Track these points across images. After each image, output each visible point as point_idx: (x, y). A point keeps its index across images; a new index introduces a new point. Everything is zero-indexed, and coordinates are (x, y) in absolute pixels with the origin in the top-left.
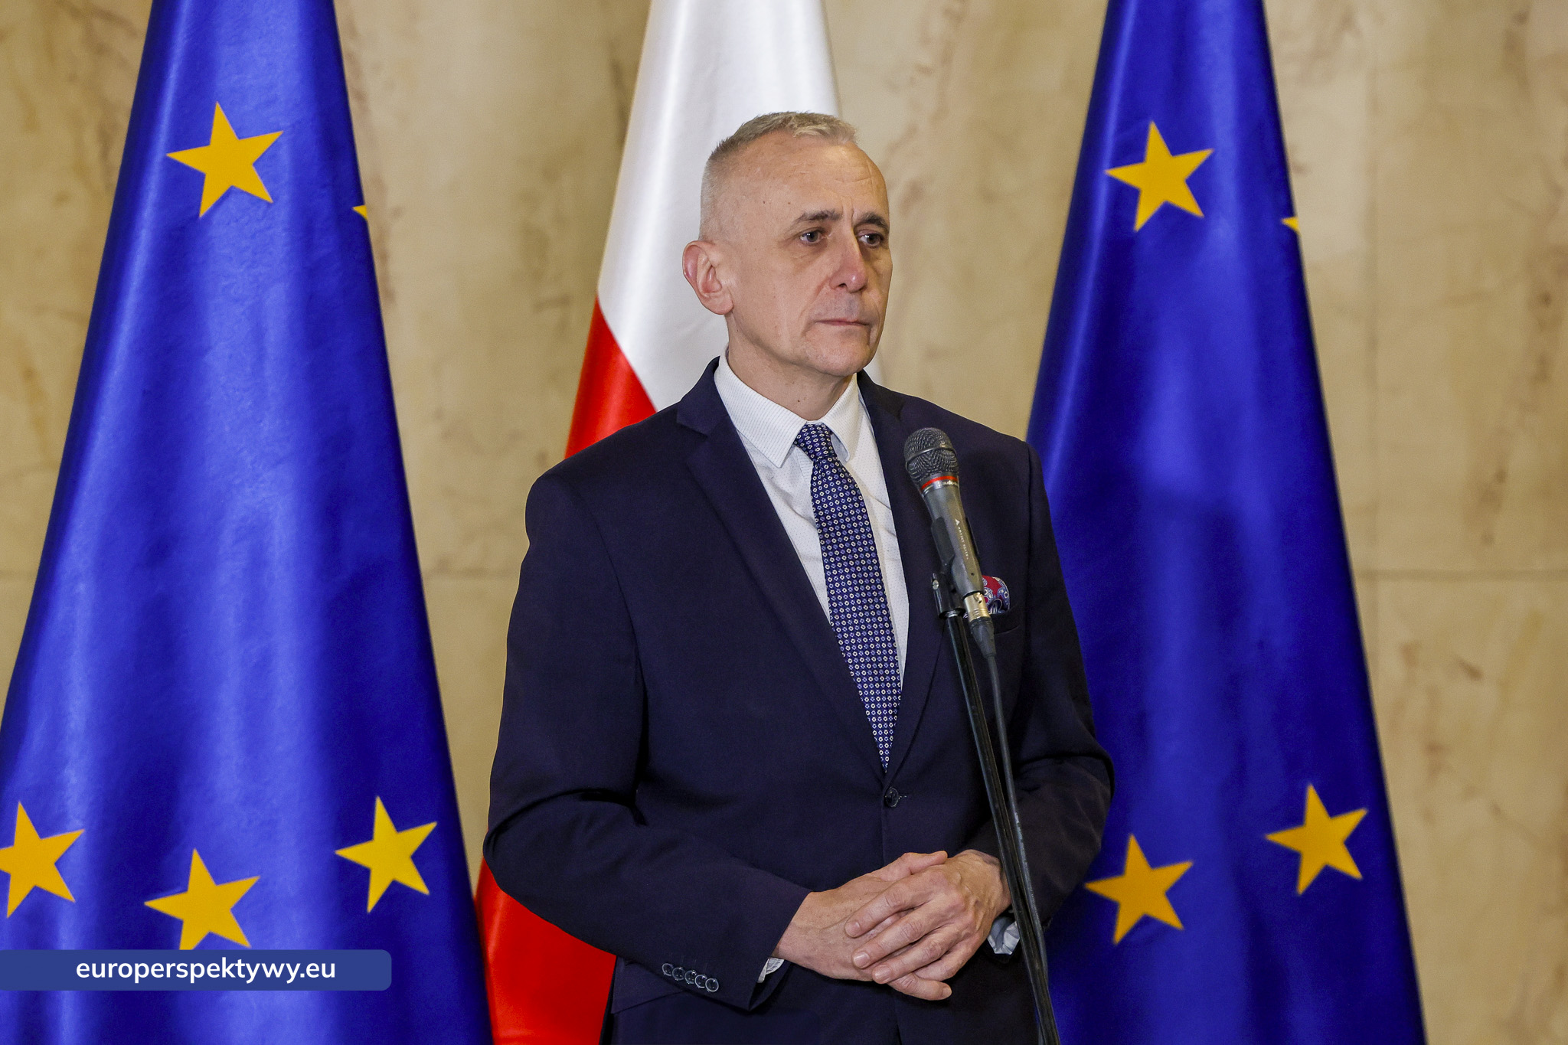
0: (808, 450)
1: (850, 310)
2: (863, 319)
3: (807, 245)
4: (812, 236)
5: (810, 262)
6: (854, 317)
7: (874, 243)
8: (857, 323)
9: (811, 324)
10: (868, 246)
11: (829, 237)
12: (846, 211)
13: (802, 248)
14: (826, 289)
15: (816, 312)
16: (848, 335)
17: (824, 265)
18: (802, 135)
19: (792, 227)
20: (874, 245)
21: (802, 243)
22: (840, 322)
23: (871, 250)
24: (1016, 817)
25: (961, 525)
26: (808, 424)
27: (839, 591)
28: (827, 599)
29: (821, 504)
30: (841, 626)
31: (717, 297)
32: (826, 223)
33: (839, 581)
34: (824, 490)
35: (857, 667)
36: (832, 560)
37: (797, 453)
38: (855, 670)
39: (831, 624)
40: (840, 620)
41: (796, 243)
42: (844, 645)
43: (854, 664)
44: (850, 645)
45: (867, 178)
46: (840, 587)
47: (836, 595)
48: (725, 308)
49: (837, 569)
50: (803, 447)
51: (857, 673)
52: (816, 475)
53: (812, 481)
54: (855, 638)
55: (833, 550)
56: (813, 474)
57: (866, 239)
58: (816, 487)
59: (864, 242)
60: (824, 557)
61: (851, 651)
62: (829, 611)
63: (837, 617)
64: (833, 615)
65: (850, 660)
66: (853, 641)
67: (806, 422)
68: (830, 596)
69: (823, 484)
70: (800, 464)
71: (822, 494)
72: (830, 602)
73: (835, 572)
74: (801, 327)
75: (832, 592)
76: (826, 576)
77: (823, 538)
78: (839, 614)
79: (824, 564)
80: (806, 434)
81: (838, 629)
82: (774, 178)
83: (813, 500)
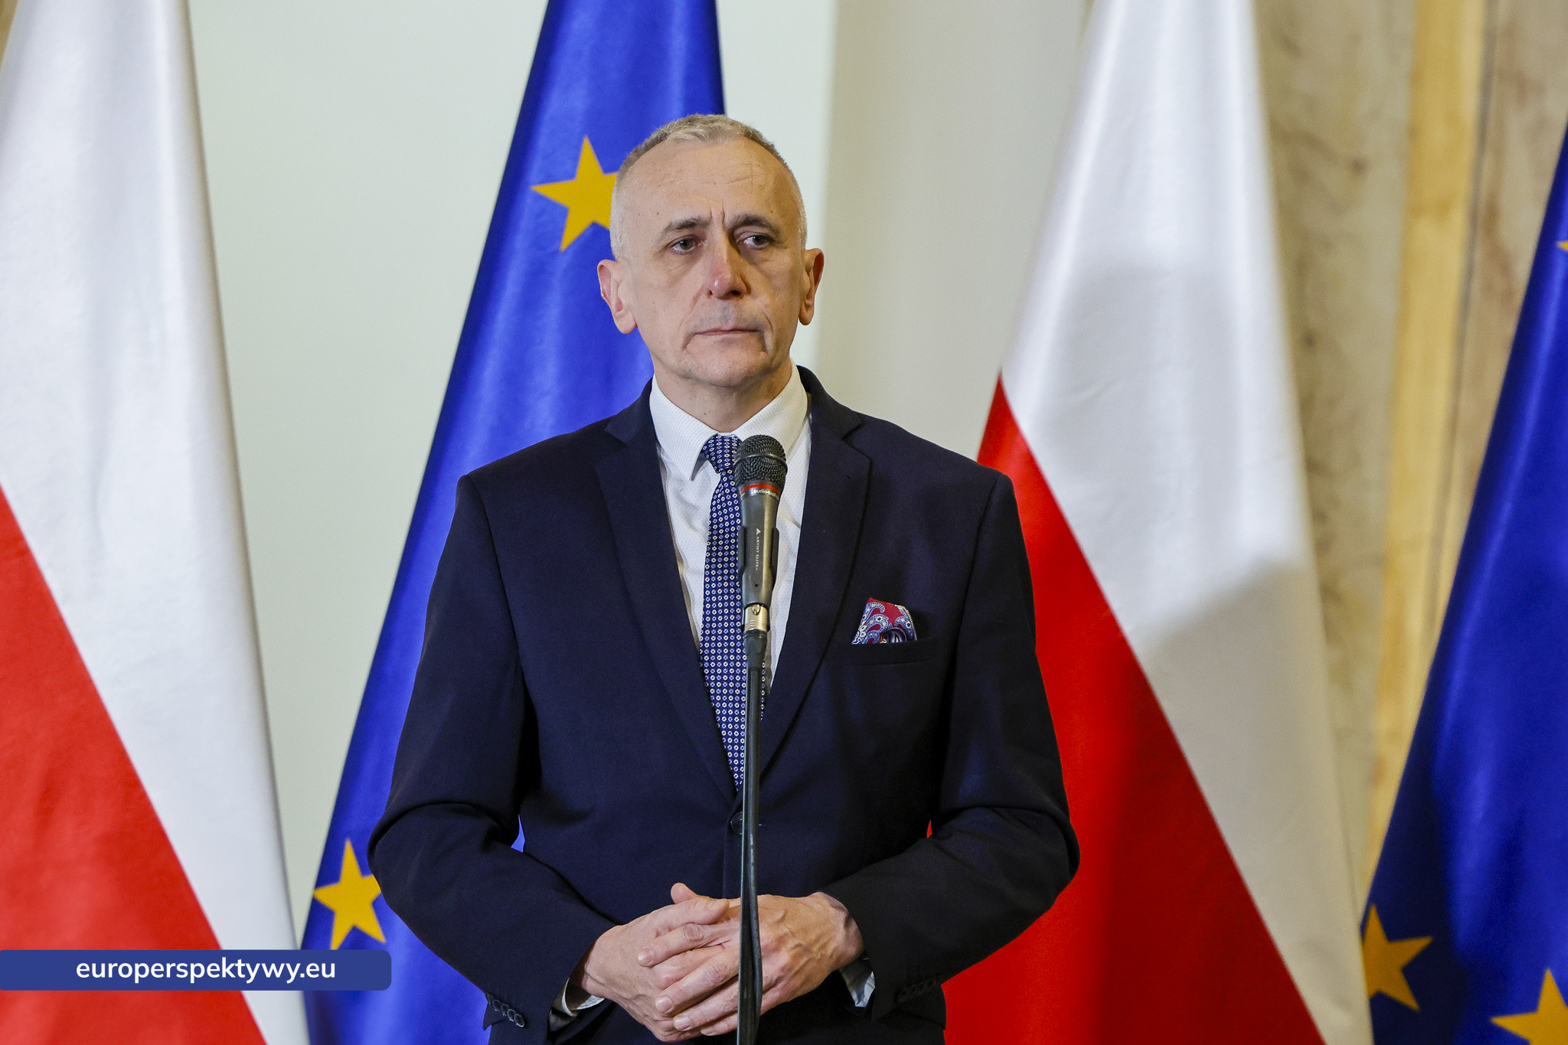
0: (717, 465)
1: (725, 319)
2: (742, 325)
3: (681, 254)
4: (685, 244)
5: (685, 273)
6: (730, 325)
7: (760, 244)
8: (734, 330)
9: (689, 338)
10: (753, 249)
11: (705, 245)
12: (716, 216)
13: (675, 260)
14: (704, 298)
15: (692, 324)
16: (728, 343)
18: (677, 140)
19: (661, 239)
20: (760, 247)
21: (675, 252)
22: (716, 331)
23: (755, 252)
24: (752, 839)
25: (761, 535)
26: (717, 435)
27: (714, 605)
28: (702, 613)
29: (718, 517)
30: (710, 642)
31: (621, 316)
32: (697, 231)
33: (717, 595)
34: (721, 503)
35: (719, 684)
36: (713, 572)
37: (708, 466)
38: (716, 688)
39: (701, 639)
40: (710, 635)
41: (668, 255)
42: (710, 661)
43: (716, 681)
44: (716, 661)
45: (747, 178)
46: (717, 602)
47: (711, 609)
48: (631, 326)
49: (716, 582)
50: (711, 462)
51: (719, 691)
52: (720, 489)
53: (715, 494)
54: (722, 654)
55: (717, 563)
56: (717, 488)
57: (749, 242)
58: (716, 500)
59: (745, 245)
60: (706, 570)
61: (716, 668)
62: (701, 626)
63: (708, 632)
64: (704, 629)
65: (713, 678)
66: (719, 658)
67: (714, 433)
68: (705, 609)
69: (721, 497)
70: (711, 477)
71: (719, 507)
72: (705, 616)
73: (714, 585)
74: (681, 341)
75: (708, 606)
76: (705, 589)
77: (710, 551)
78: (711, 628)
79: (705, 576)
80: (715, 446)
81: (707, 645)
82: (646, 188)
83: (712, 513)
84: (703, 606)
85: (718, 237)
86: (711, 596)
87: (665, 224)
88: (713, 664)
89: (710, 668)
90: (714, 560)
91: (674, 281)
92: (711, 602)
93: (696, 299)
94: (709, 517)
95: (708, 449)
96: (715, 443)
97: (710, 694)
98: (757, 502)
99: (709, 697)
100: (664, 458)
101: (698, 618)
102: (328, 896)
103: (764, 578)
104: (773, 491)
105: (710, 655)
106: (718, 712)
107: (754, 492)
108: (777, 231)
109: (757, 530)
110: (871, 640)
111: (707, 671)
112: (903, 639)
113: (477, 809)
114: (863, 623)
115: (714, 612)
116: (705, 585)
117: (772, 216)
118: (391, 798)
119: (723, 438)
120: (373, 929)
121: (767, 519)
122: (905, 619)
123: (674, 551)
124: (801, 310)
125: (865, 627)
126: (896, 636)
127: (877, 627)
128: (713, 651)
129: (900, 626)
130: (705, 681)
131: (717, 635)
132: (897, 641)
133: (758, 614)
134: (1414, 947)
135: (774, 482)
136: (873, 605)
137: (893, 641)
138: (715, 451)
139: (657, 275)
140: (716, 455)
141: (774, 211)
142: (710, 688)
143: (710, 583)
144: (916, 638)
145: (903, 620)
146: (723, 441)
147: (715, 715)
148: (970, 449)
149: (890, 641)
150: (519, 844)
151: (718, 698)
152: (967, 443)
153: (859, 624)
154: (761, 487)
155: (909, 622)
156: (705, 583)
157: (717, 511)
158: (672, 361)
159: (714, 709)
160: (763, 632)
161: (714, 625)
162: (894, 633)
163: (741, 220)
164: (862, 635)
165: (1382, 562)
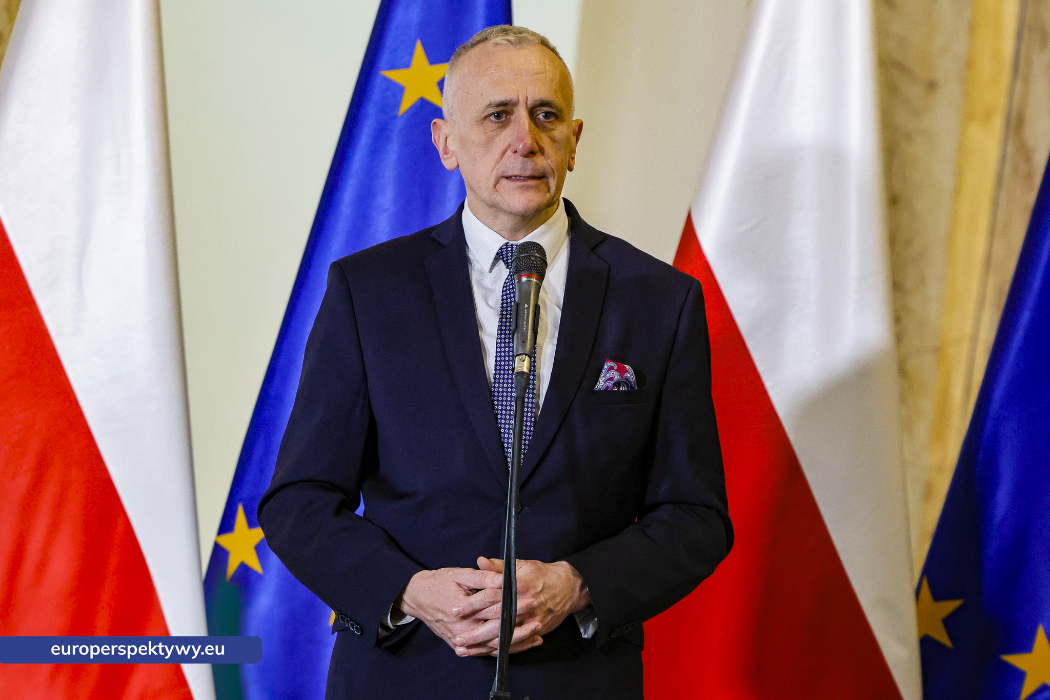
0: (507, 263)
1: (524, 169)
2: (536, 174)
3: (495, 123)
4: (498, 115)
5: (497, 135)
6: (528, 173)
7: (549, 118)
8: (531, 178)
9: (499, 180)
10: (544, 122)
11: (513, 118)
12: (522, 99)
13: (491, 125)
15: (501, 170)
16: (528, 188)
17: (507, 136)
19: (483, 112)
20: (548, 120)
21: (491, 121)
22: (518, 178)
23: (546, 124)
25: (528, 308)
26: (508, 243)
27: (503, 359)
28: (494, 363)
29: (507, 299)
30: (499, 383)
31: (448, 158)
32: (507, 108)
33: (505, 352)
34: (509, 289)
35: (504, 412)
36: (503, 336)
37: (501, 264)
38: (501, 414)
39: (493, 381)
40: (499, 379)
41: (487, 122)
42: (498, 396)
43: (502, 410)
44: (502, 396)
45: (542, 73)
46: (505, 356)
47: (501, 361)
48: (454, 165)
49: (505, 343)
50: (504, 261)
51: (503, 417)
52: (508, 279)
53: (505, 283)
54: (507, 392)
55: (505, 330)
56: (507, 279)
57: (541, 116)
58: (506, 287)
59: (539, 119)
60: (498, 334)
61: (502, 401)
62: (493, 372)
63: (498, 376)
64: (495, 374)
65: (500, 407)
66: (505, 394)
67: (506, 241)
68: (496, 361)
69: (510, 285)
70: (503, 271)
71: (508, 292)
72: (496, 365)
73: (503, 345)
74: (492, 181)
75: (499, 359)
76: (497, 347)
77: (501, 321)
78: (500, 374)
79: (497, 339)
80: (507, 251)
81: (497, 385)
82: (474, 76)
83: (502, 296)
84: (495, 358)
85: (522, 114)
86: (501, 352)
87: (487, 103)
88: (500, 399)
89: (498, 401)
90: (503, 328)
91: (489, 141)
92: (501, 356)
93: (504, 153)
94: (501, 298)
95: (502, 252)
96: (507, 248)
97: (497, 418)
98: (525, 287)
99: (497, 421)
100: (471, 256)
101: (491, 366)
102: (226, 541)
103: (529, 337)
104: (537, 279)
105: (498, 392)
106: (502, 430)
107: (524, 279)
108: (561, 111)
109: (526, 305)
110: (607, 387)
111: (496, 403)
112: (628, 388)
113: (333, 487)
114: (602, 376)
115: (503, 363)
116: (497, 344)
117: (558, 101)
118: (274, 476)
119: (512, 245)
120: (254, 564)
121: (532, 298)
122: (630, 375)
123: (476, 321)
124: (569, 161)
125: (604, 378)
126: (623, 386)
127: (611, 379)
128: (501, 390)
129: (626, 379)
130: (494, 409)
131: (504, 379)
132: (624, 389)
133: (524, 361)
134: (950, 606)
135: (538, 273)
136: (609, 364)
137: (621, 389)
138: (507, 254)
139: (477, 135)
140: (507, 257)
141: (560, 97)
142: (497, 414)
143: (501, 343)
144: (636, 388)
145: (629, 375)
146: (512, 248)
147: (500, 433)
148: (668, 258)
149: (619, 388)
150: (360, 511)
151: (503, 421)
152: (666, 254)
153: (599, 376)
154: (529, 276)
155: (632, 377)
156: (497, 343)
157: (506, 294)
158: (485, 194)
159: (500, 428)
160: (527, 373)
161: (502, 372)
162: (621, 383)
163: (538, 103)
164: (601, 384)
165: (939, 352)
